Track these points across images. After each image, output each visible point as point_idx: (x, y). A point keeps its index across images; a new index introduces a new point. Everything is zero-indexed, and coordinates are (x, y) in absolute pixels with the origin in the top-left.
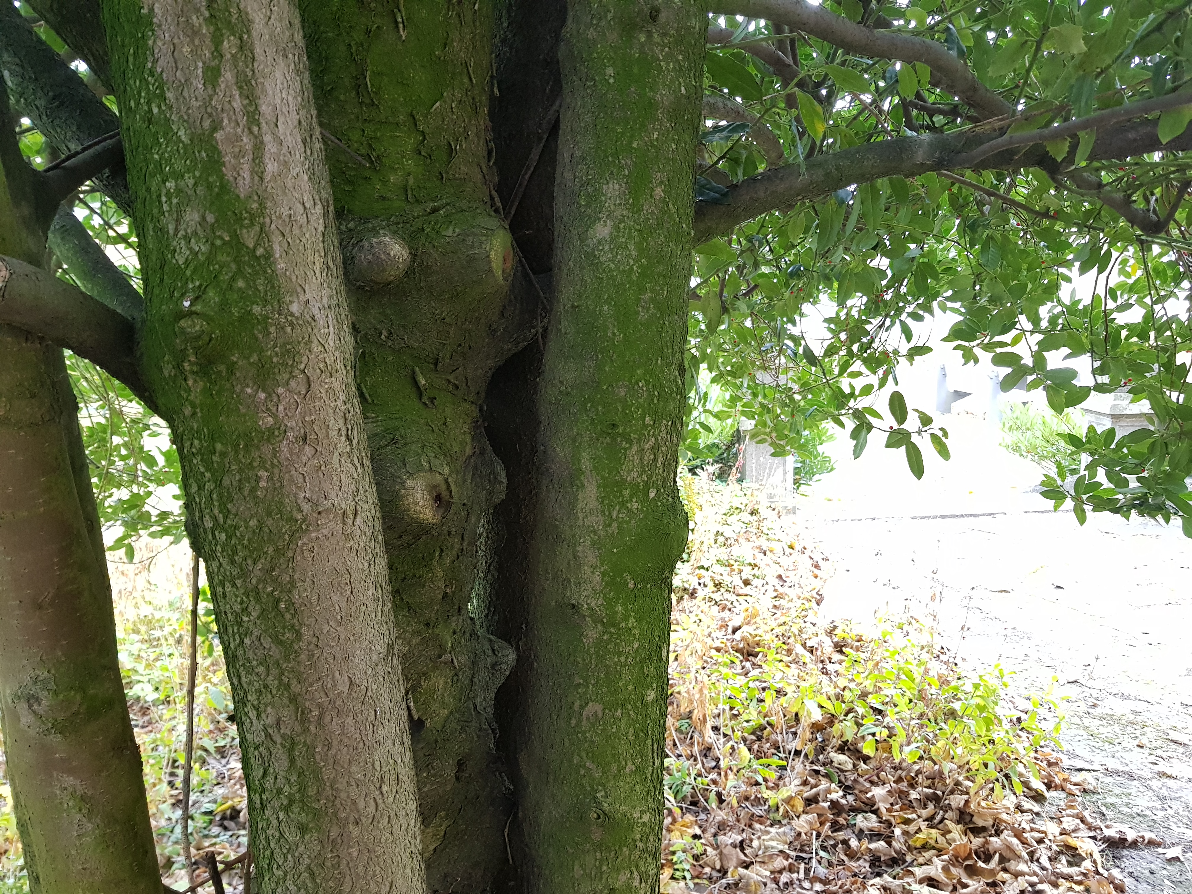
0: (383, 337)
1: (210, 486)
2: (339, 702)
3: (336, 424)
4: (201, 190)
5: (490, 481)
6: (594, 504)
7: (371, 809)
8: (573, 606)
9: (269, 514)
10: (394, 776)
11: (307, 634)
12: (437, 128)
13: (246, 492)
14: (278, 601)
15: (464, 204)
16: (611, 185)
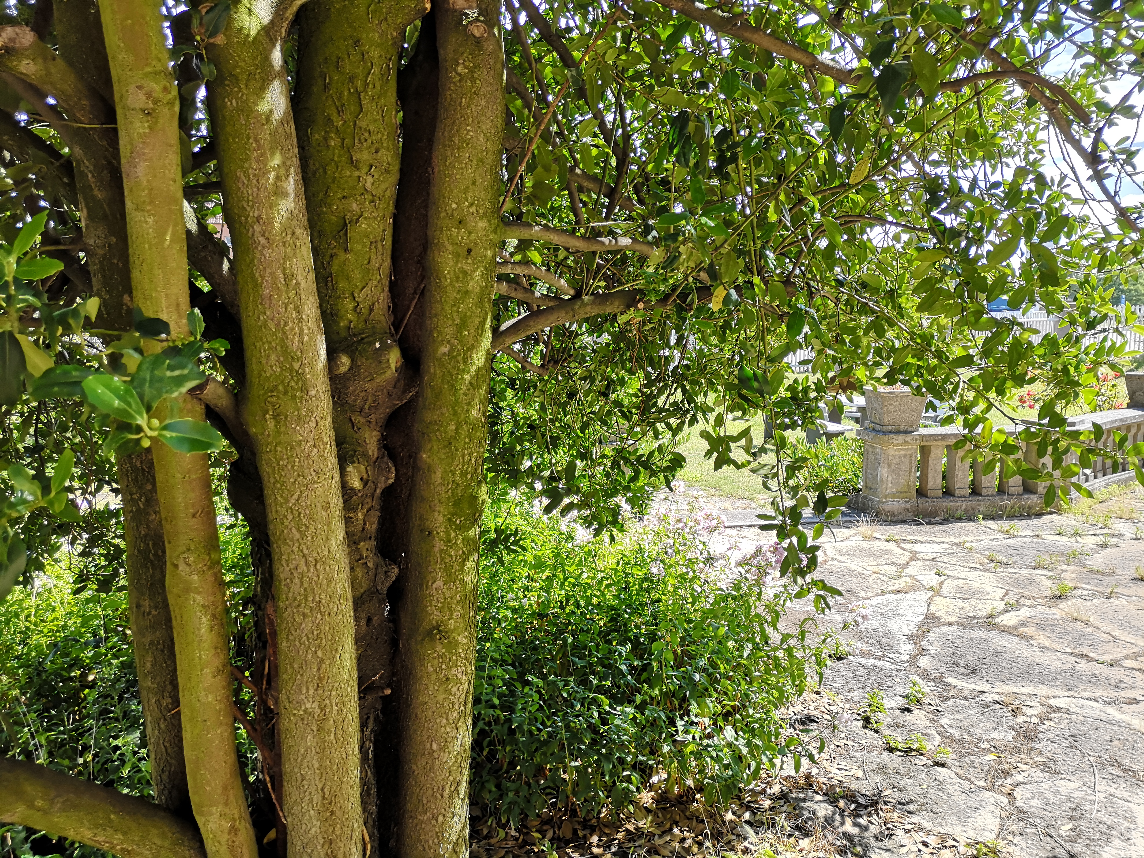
1: (274, 465)
3: (326, 439)
4: (279, 348)
5: (386, 472)
6: (439, 481)
7: (335, 609)
8: (429, 532)
9: (299, 475)
11: (312, 529)
12: (365, 299)
13: (289, 467)
14: (300, 513)
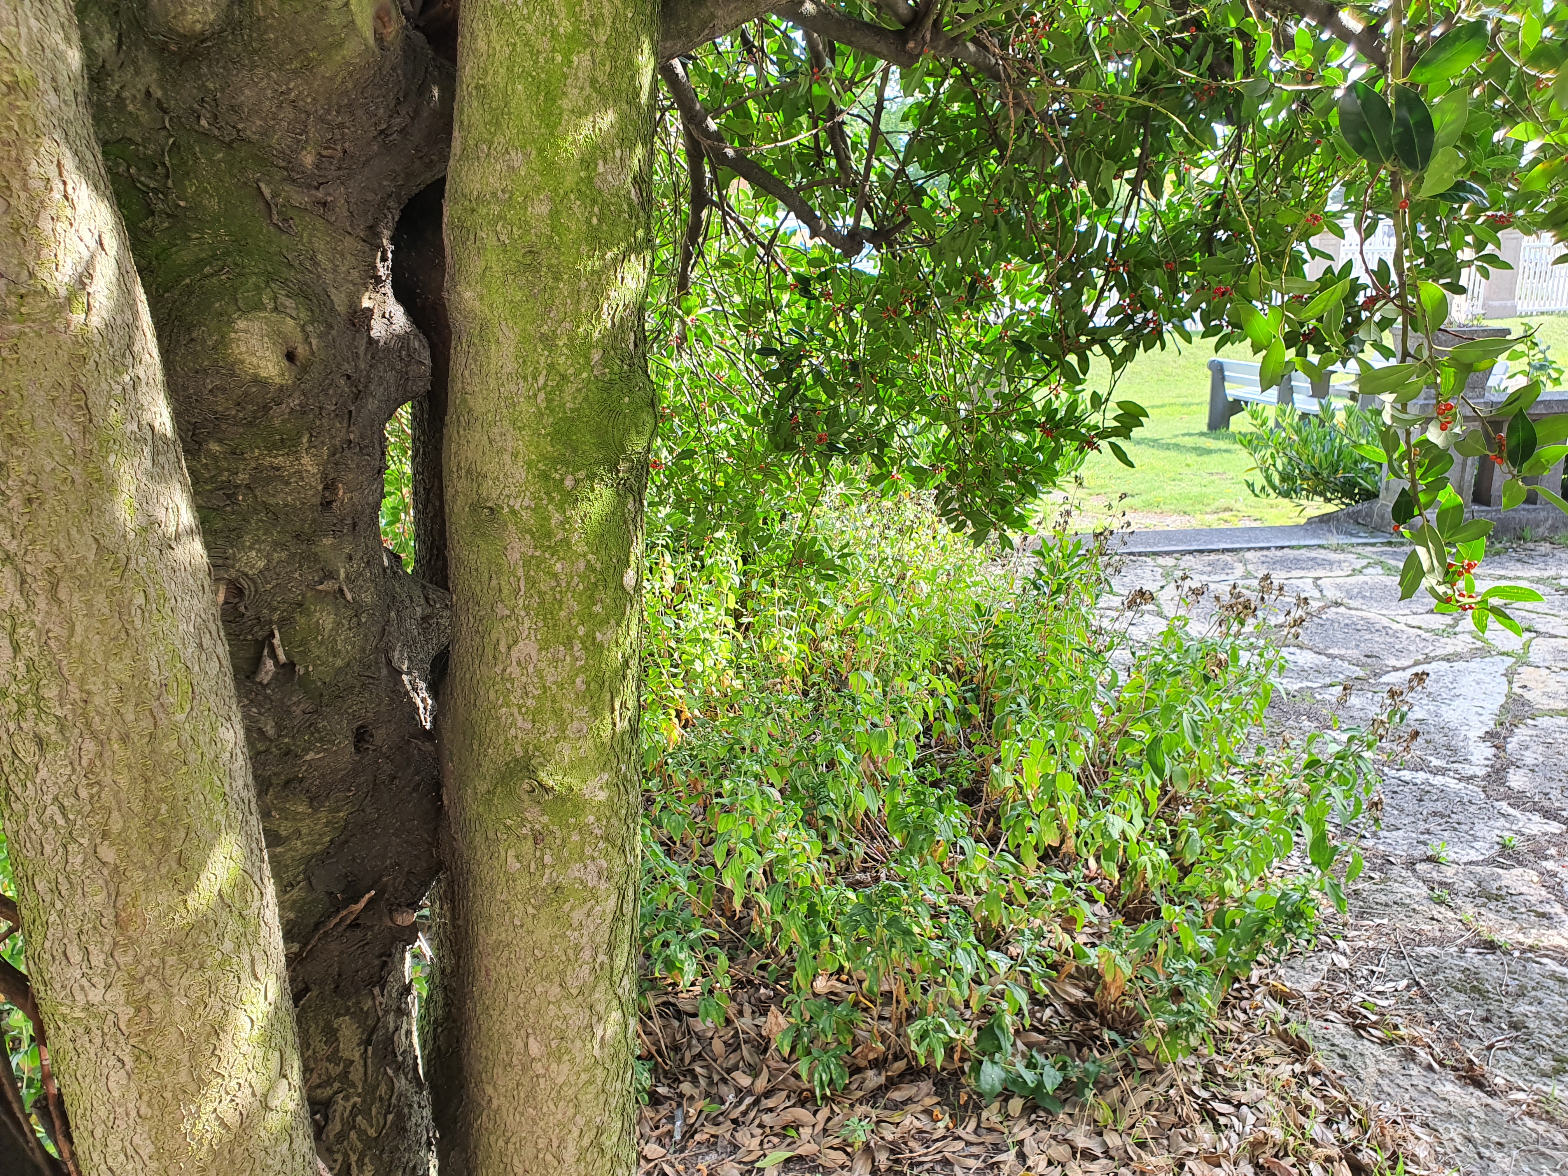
2: (81, 571)
6: (510, 366)
8: (492, 510)
10: (186, 687)
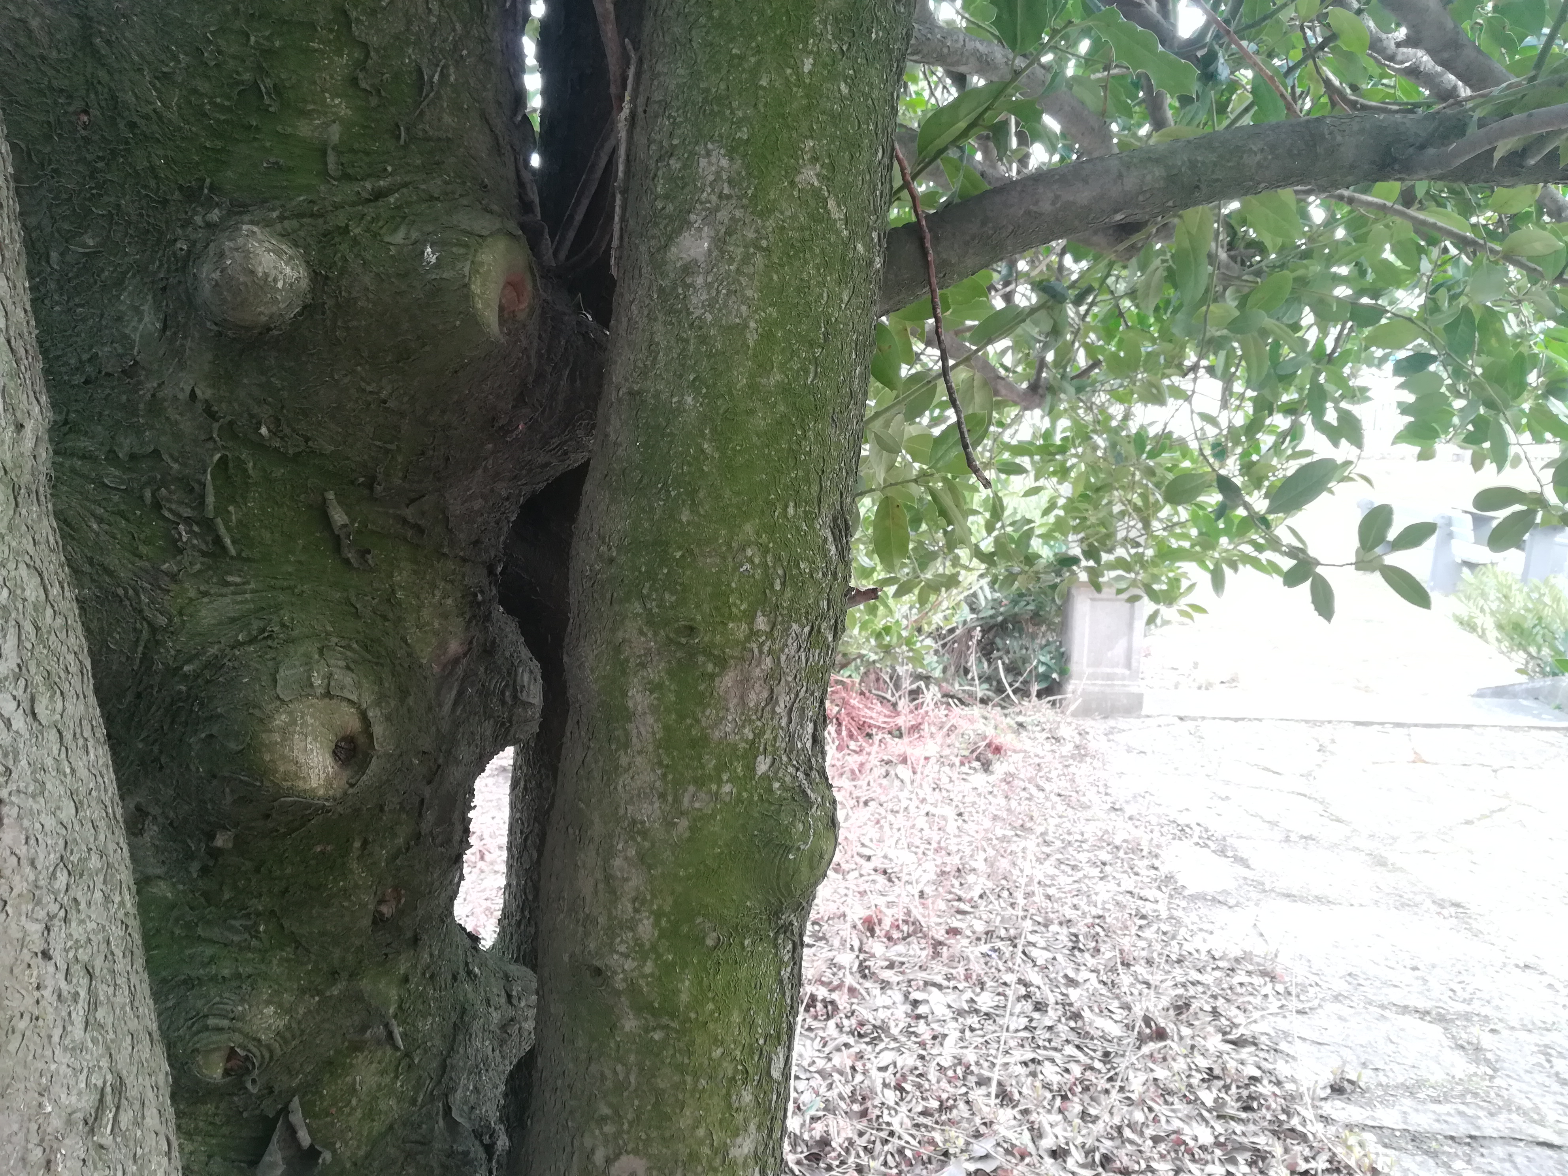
0: (264, 430)
5: (503, 703)
6: (644, 777)
8: (598, 972)
12: (397, 37)
15: (435, 185)
16: (714, 160)
